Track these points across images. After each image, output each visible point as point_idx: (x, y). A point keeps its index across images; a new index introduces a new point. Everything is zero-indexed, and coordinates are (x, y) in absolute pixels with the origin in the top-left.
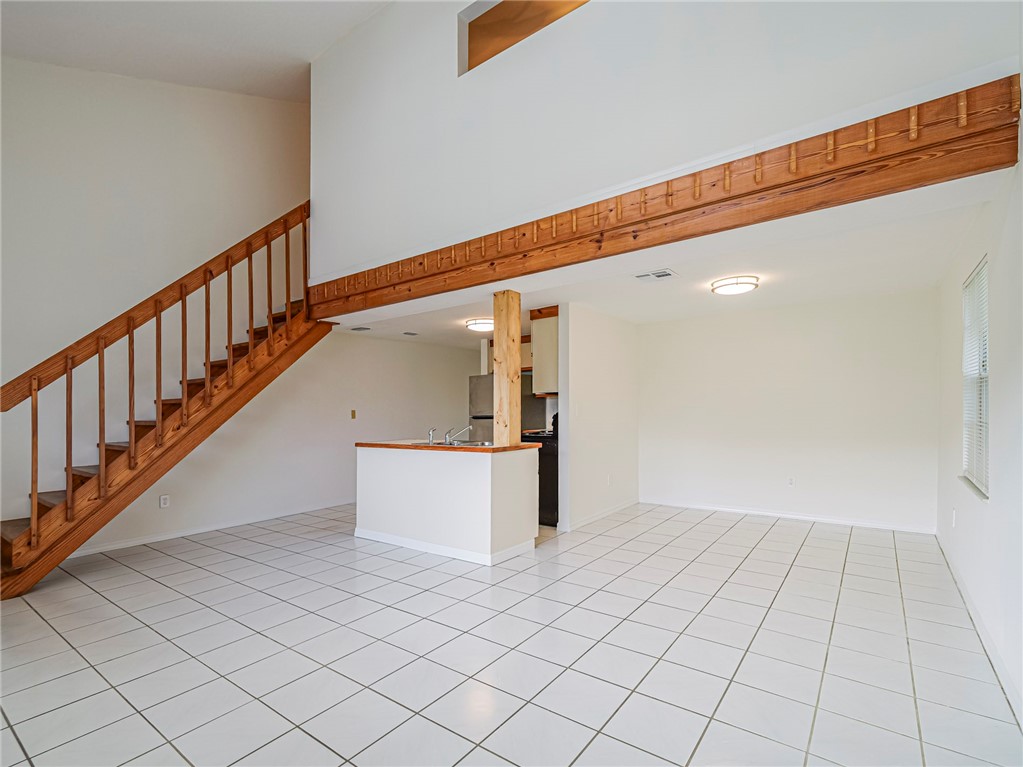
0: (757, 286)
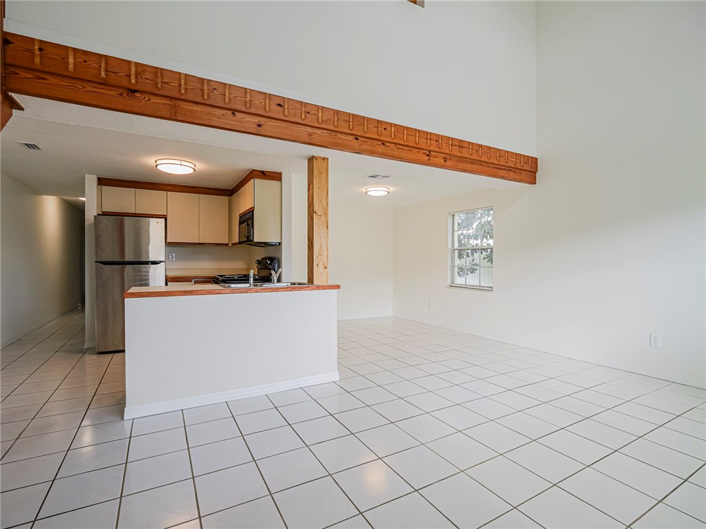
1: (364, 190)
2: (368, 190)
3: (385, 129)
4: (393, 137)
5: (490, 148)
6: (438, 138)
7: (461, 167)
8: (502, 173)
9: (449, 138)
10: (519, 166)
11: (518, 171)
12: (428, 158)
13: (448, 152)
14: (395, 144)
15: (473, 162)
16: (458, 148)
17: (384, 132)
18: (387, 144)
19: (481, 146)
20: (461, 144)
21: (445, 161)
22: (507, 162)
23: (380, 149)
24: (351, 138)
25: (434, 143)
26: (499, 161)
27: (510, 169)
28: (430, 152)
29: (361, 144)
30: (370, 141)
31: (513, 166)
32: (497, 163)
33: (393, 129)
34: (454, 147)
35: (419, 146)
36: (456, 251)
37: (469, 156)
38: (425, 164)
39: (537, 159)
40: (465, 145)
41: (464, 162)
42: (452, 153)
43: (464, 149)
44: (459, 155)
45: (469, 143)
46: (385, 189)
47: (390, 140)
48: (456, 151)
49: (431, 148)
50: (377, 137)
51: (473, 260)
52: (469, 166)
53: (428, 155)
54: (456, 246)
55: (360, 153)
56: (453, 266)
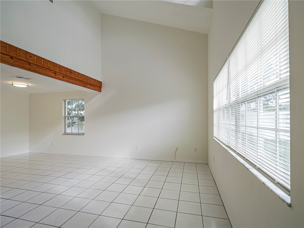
0: (28, 86)
1: (10, 82)
2: (13, 83)
3: (30, 57)
4: (35, 61)
5: (83, 75)
6: (60, 67)
7: (71, 81)
8: (88, 86)
9: (65, 68)
10: (95, 84)
11: (94, 86)
12: (55, 75)
13: (65, 74)
14: (37, 65)
15: (76, 80)
16: (69, 73)
17: (29, 58)
18: (31, 64)
19: (79, 73)
20: (71, 71)
21: (63, 78)
22: (90, 82)
23: (27, 66)
24: (8, 57)
25: (58, 68)
26: (87, 81)
27: (91, 85)
28: (55, 72)
29: (15, 62)
30: (20, 61)
31: (93, 84)
32: (86, 82)
33: (35, 57)
34: (67, 72)
35: (50, 69)
36: (67, 118)
37: (74, 77)
38: (53, 78)
39: (101, 82)
40: (73, 72)
41: (72, 79)
42: (67, 74)
43: (72, 74)
44: (70, 76)
45: (75, 71)
46: (26, 84)
47: (34, 63)
48: (68, 74)
49: (56, 71)
50: (25, 60)
51: (73, 120)
52: (74, 81)
53: (55, 74)
54: (67, 115)
55: (13, 66)
56: (65, 125)
